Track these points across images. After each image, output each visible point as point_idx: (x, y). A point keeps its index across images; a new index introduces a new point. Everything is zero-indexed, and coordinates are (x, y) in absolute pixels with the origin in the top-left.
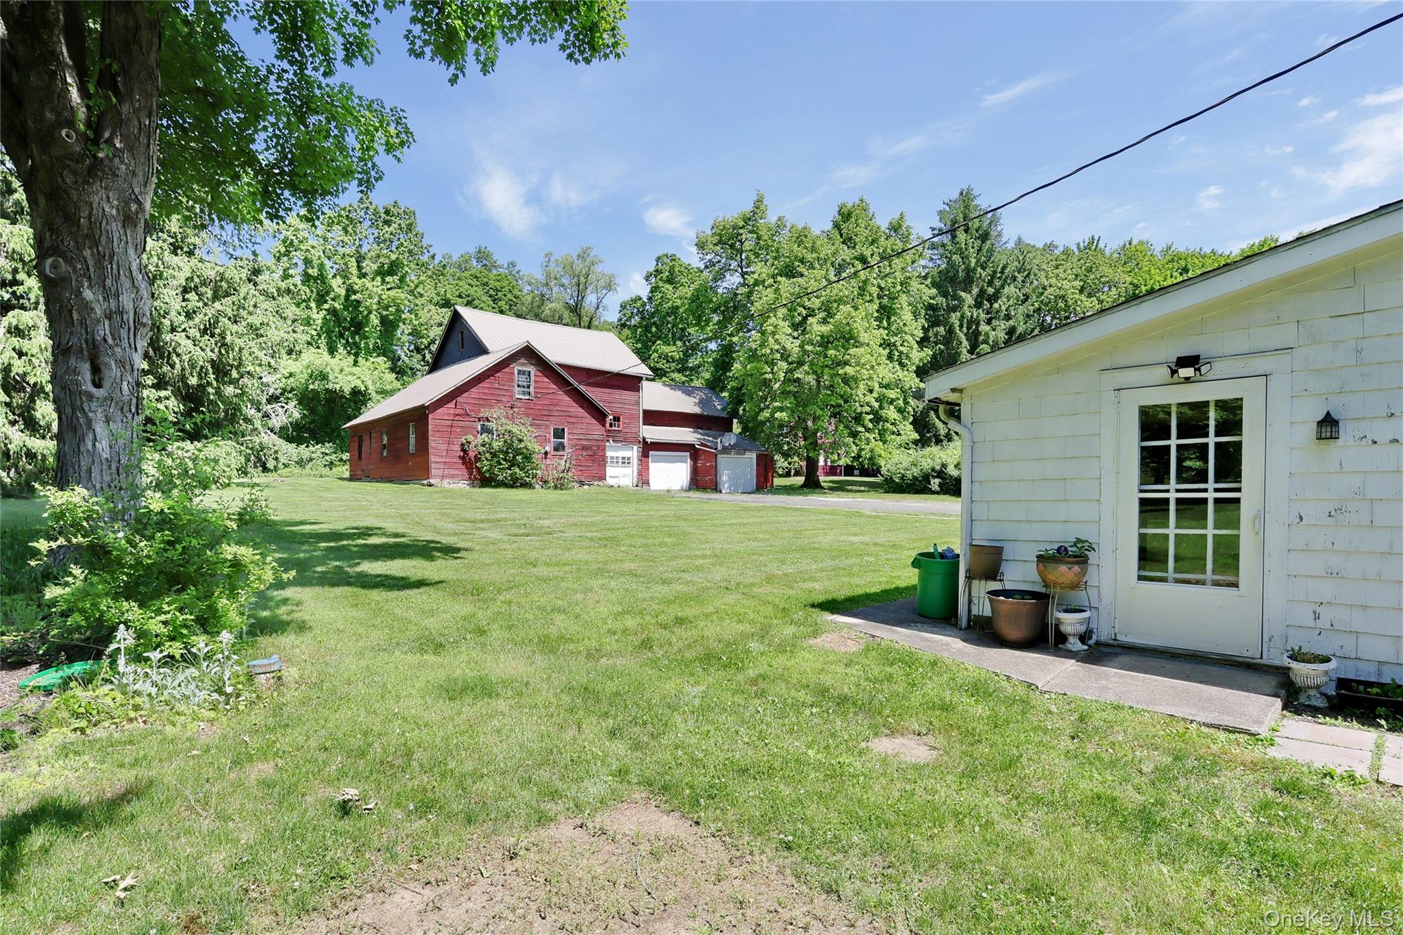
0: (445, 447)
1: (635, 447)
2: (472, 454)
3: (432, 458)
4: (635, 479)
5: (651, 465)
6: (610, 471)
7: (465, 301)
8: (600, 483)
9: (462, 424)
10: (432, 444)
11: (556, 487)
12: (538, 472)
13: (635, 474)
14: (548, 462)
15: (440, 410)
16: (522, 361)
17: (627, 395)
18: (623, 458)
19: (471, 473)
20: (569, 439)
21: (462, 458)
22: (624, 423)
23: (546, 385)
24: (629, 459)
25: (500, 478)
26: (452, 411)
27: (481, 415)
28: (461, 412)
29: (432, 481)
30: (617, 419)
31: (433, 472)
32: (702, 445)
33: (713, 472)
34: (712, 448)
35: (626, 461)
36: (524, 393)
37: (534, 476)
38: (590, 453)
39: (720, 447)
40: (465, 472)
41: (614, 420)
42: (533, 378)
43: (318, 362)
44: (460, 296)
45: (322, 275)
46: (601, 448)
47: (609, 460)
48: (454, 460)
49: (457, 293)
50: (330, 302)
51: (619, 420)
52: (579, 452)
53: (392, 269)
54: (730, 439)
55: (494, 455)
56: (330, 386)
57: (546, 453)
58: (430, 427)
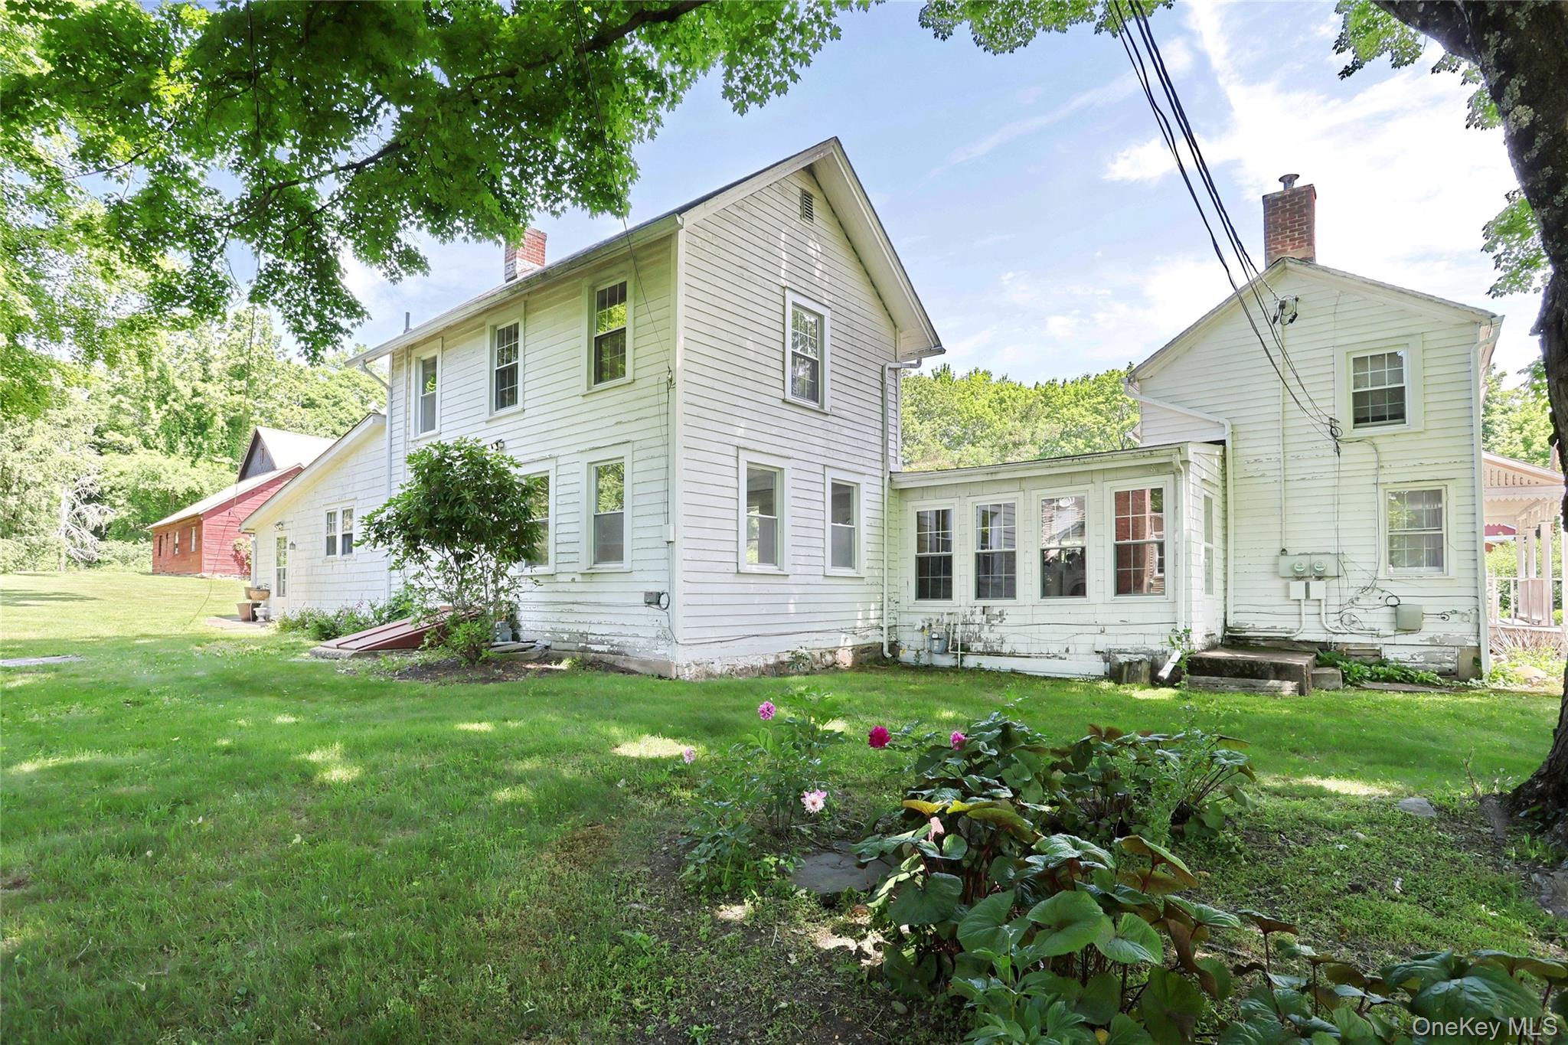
0: (217, 547)
2: (243, 553)
3: (205, 556)
7: (332, 402)
10: (205, 544)
15: (215, 518)
19: (242, 569)
21: (235, 557)
26: (225, 519)
28: (234, 519)
29: (204, 574)
31: (206, 567)
43: (149, 462)
44: (327, 397)
45: (163, 376)
48: (227, 558)
49: (323, 394)
50: (171, 402)
53: (240, 373)
56: (162, 486)
58: (204, 531)
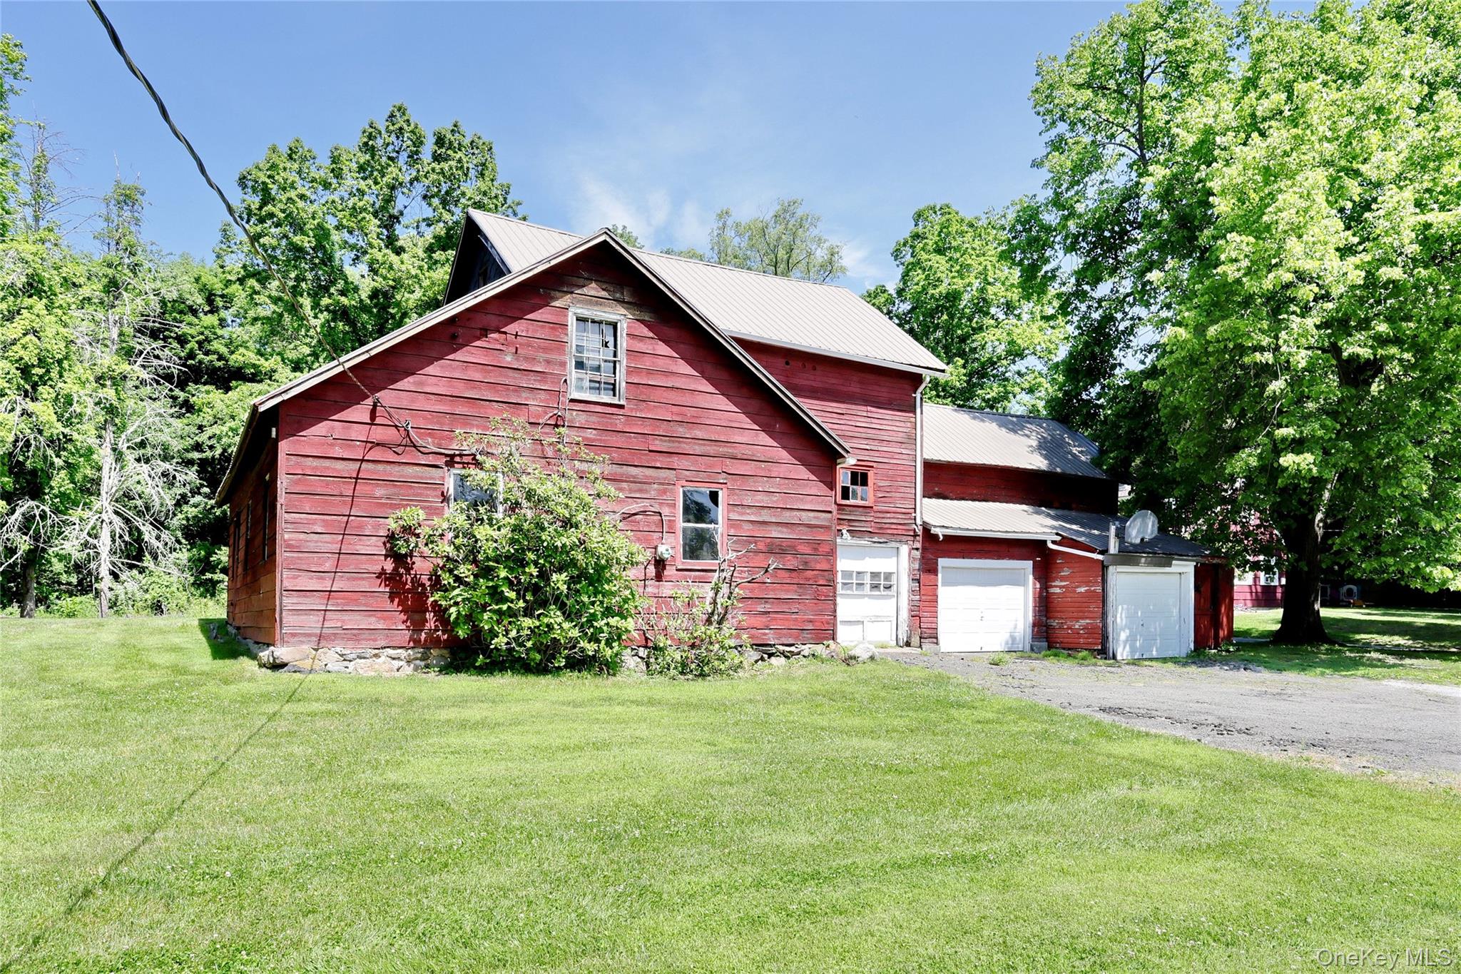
0: (330, 543)
1: (904, 549)
2: (422, 567)
3: (287, 579)
4: (904, 629)
5: (944, 593)
6: (846, 607)
8: (819, 649)
9: (395, 472)
10: (286, 533)
11: (684, 668)
12: (630, 624)
13: (904, 614)
14: (667, 589)
15: (321, 428)
16: (593, 289)
17: (889, 421)
18: (875, 575)
19: (418, 626)
20: (731, 523)
21: (392, 580)
22: (878, 489)
23: (662, 364)
24: (888, 576)
25: (500, 641)
26: (359, 433)
27: (455, 447)
28: (389, 435)
29: (281, 652)
30: (860, 478)
31: (290, 622)
32: (1065, 541)
33: (1095, 608)
34: (1093, 550)
35: (881, 583)
36: (596, 386)
37: (616, 636)
38: (792, 563)
39: (1113, 547)
40: (399, 621)
41: (854, 482)
42: (623, 342)
46: (824, 549)
47: (839, 579)
48: (364, 586)
51: (864, 482)
52: (759, 561)
54: (1144, 524)
55: (485, 572)
57: (660, 564)
58: (283, 482)
